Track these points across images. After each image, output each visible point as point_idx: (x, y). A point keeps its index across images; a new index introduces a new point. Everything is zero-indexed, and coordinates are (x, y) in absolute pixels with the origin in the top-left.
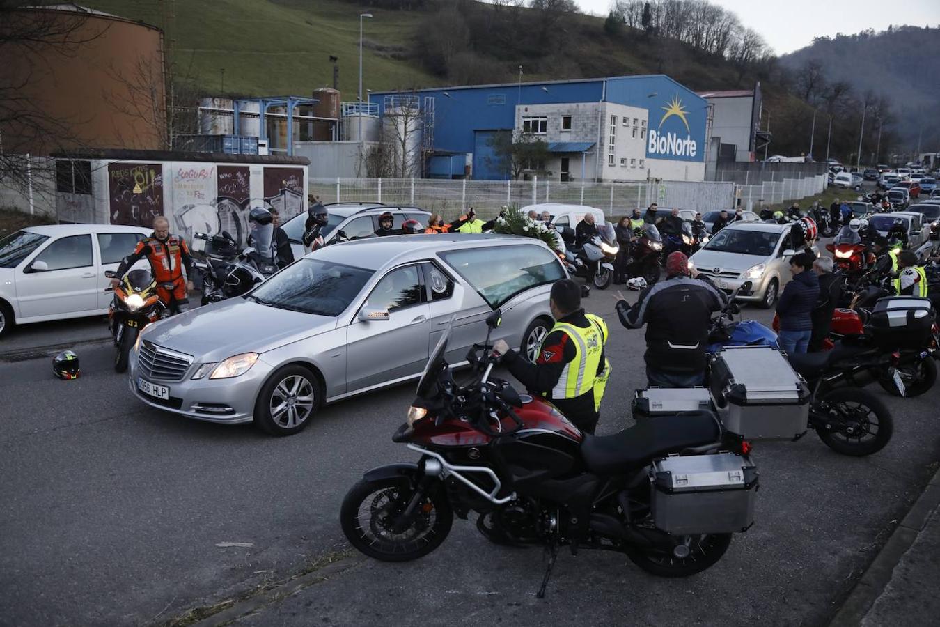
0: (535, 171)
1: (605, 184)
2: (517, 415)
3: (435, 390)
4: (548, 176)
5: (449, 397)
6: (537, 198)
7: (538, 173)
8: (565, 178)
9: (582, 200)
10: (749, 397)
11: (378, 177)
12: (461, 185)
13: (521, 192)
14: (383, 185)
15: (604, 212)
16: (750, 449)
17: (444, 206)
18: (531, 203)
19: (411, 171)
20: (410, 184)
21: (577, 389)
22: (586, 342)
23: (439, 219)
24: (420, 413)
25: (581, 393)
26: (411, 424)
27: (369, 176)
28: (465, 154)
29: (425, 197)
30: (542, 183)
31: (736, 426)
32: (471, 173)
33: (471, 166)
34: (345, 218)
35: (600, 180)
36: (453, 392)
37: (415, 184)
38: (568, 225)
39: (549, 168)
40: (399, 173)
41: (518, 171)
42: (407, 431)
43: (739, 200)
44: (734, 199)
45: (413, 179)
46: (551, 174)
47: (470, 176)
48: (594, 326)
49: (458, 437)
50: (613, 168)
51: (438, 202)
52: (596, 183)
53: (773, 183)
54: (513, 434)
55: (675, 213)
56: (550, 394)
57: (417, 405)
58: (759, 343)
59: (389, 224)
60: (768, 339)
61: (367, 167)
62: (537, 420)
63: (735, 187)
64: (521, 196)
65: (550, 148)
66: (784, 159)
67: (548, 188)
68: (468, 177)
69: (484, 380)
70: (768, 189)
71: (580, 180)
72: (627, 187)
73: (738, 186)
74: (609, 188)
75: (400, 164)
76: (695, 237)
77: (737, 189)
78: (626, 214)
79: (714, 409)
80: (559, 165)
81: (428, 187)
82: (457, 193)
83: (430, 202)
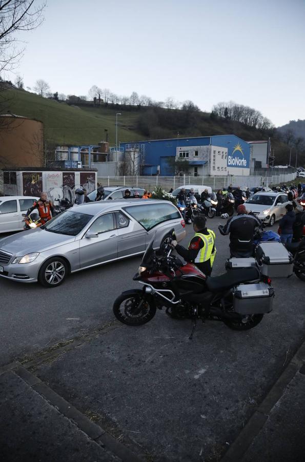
0: (184, 172)
1: (211, 177)
2: (181, 269)
3: (149, 260)
4: (190, 174)
5: (155, 263)
6: (185, 183)
7: (186, 173)
8: (196, 175)
9: (203, 183)
10: (271, 261)
11: (124, 175)
12: (156, 178)
13: (179, 180)
14: (126, 178)
15: (212, 188)
16: (271, 281)
17: (150, 186)
18: (183, 185)
19: (137, 173)
20: (136, 178)
21: (204, 259)
22: (208, 241)
23: (148, 192)
24: (143, 269)
25: (206, 260)
26: (140, 273)
27: (120, 175)
28: (157, 166)
29: (142, 183)
30: (187, 177)
31: (266, 273)
32: (160, 173)
33: (160, 171)
34: (111, 192)
35: (209, 176)
36: (156, 261)
39: (190, 171)
40: (132, 174)
41: (177, 172)
42: (138, 276)
43: (263, 183)
44: (261, 182)
45: (137, 177)
48: (211, 235)
49: (158, 278)
50: (215, 171)
51: (147, 185)
53: (276, 176)
54: (180, 277)
55: (239, 188)
56: (194, 261)
57: (142, 266)
58: (272, 240)
59: (128, 194)
60: (276, 238)
61: (119, 171)
62: (189, 272)
63: (262, 178)
64: (179, 182)
65: (190, 163)
66: (280, 167)
67: (189, 179)
68: (158, 175)
69: (168, 256)
70: (274, 178)
71: (201, 176)
72: (220, 178)
74: (213, 178)
75: (132, 170)
78: (220, 189)
79: (257, 266)
80: (194, 170)
81: (143, 179)
82: (155, 181)
83: (144, 185)
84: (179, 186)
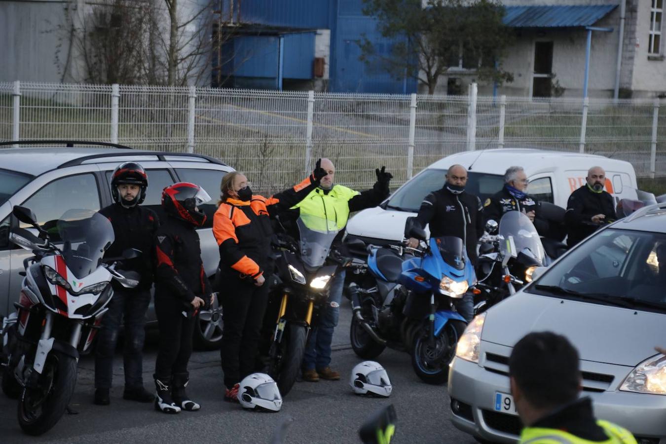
0: (473, 70)
1: (637, 101)
4: (505, 84)
6: (477, 135)
7: (482, 77)
8: (543, 88)
9: (583, 139)
11: (111, 81)
13: (441, 119)
14: (122, 100)
15: (637, 168)
17: (264, 149)
18: (462, 147)
19: (189, 69)
20: (186, 99)
27: (91, 78)
28: (312, 31)
29: (220, 130)
30: (489, 99)
32: (326, 76)
33: (327, 60)
34: (31, 178)
35: (626, 93)
37: (197, 100)
38: (550, 198)
39: (507, 65)
40: (162, 73)
41: (433, 71)
45: (192, 90)
46: (510, 79)
47: (325, 82)
50: (658, 64)
51: (250, 141)
52: (616, 100)
59: (135, 192)
61: (86, 56)
64: (441, 129)
65: (509, 18)
67: (503, 112)
68: (319, 83)
71: (578, 93)
74: (647, 110)
75: (162, 52)
80: (531, 57)
81: (229, 108)
82: (294, 122)
83: (231, 142)
84: (440, 151)
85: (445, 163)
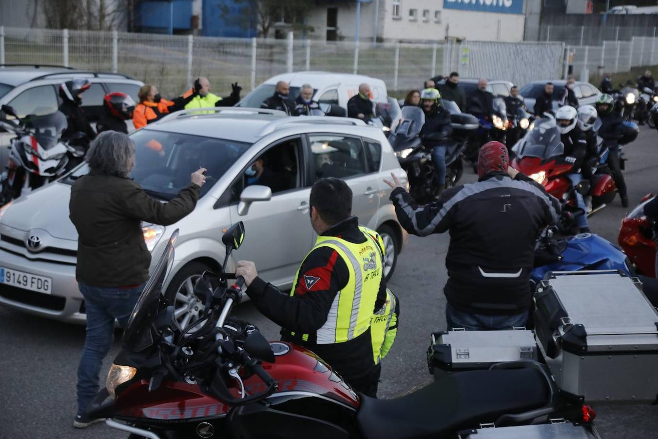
0: (290, 25)
1: (387, 45)
2: (267, 372)
3: (148, 339)
4: (310, 33)
5: (169, 350)
6: (294, 64)
7: (295, 29)
8: (332, 36)
9: (356, 66)
10: (590, 342)
11: (63, 27)
12: (186, 44)
13: (271, 54)
14: (71, 39)
15: (387, 85)
16: (593, 416)
17: (162, 72)
18: (285, 71)
19: (113, 20)
20: (111, 40)
21: (351, 329)
22: (362, 263)
23: (154, 91)
24: (126, 373)
25: (356, 334)
26: (112, 390)
27: (50, 25)
29: (133, 60)
30: (300, 42)
31: (572, 383)
32: (200, 27)
33: (200, 17)
34: (12, 87)
35: (380, 40)
36: (175, 341)
37: (119, 40)
38: (335, 102)
39: (310, 22)
40: (95, 23)
41: (266, 25)
42: (107, 401)
43: (571, 68)
44: (564, 66)
45: (115, 34)
46: (312, 30)
47: (199, 31)
48: (370, 242)
49: (182, 407)
50: (398, 23)
51: (153, 67)
52: (375, 44)
53: (618, 44)
54: (262, 399)
55: (483, 86)
56: (313, 337)
57: (121, 361)
58: (598, 266)
60: (612, 260)
61: (46, 12)
62: (295, 379)
63: (566, 50)
64: (271, 61)
66: (633, 10)
67: (308, 50)
68: (195, 31)
69: (220, 323)
70: (611, 51)
71: (353, 39)
72: (417, 49)
73: (569, 47)
74: (393, 50)
75: (95, 10)
76: (511, 119)
77: (568, 52)
79: (541, 359)
80: (324, 17)
81: (138, 46)
82: (180, 55)
83: (140, 67)
84: (271, 73)
85: (274, 81)
